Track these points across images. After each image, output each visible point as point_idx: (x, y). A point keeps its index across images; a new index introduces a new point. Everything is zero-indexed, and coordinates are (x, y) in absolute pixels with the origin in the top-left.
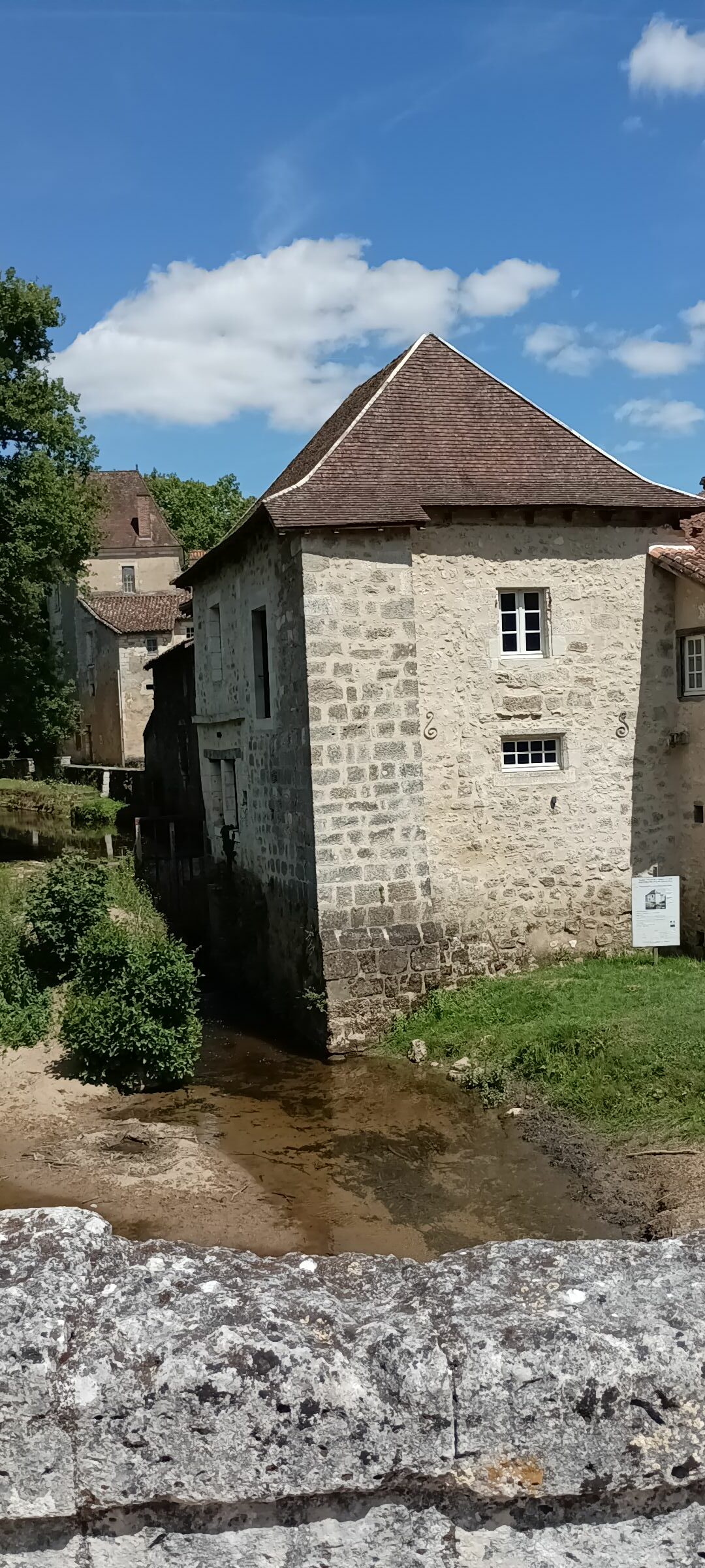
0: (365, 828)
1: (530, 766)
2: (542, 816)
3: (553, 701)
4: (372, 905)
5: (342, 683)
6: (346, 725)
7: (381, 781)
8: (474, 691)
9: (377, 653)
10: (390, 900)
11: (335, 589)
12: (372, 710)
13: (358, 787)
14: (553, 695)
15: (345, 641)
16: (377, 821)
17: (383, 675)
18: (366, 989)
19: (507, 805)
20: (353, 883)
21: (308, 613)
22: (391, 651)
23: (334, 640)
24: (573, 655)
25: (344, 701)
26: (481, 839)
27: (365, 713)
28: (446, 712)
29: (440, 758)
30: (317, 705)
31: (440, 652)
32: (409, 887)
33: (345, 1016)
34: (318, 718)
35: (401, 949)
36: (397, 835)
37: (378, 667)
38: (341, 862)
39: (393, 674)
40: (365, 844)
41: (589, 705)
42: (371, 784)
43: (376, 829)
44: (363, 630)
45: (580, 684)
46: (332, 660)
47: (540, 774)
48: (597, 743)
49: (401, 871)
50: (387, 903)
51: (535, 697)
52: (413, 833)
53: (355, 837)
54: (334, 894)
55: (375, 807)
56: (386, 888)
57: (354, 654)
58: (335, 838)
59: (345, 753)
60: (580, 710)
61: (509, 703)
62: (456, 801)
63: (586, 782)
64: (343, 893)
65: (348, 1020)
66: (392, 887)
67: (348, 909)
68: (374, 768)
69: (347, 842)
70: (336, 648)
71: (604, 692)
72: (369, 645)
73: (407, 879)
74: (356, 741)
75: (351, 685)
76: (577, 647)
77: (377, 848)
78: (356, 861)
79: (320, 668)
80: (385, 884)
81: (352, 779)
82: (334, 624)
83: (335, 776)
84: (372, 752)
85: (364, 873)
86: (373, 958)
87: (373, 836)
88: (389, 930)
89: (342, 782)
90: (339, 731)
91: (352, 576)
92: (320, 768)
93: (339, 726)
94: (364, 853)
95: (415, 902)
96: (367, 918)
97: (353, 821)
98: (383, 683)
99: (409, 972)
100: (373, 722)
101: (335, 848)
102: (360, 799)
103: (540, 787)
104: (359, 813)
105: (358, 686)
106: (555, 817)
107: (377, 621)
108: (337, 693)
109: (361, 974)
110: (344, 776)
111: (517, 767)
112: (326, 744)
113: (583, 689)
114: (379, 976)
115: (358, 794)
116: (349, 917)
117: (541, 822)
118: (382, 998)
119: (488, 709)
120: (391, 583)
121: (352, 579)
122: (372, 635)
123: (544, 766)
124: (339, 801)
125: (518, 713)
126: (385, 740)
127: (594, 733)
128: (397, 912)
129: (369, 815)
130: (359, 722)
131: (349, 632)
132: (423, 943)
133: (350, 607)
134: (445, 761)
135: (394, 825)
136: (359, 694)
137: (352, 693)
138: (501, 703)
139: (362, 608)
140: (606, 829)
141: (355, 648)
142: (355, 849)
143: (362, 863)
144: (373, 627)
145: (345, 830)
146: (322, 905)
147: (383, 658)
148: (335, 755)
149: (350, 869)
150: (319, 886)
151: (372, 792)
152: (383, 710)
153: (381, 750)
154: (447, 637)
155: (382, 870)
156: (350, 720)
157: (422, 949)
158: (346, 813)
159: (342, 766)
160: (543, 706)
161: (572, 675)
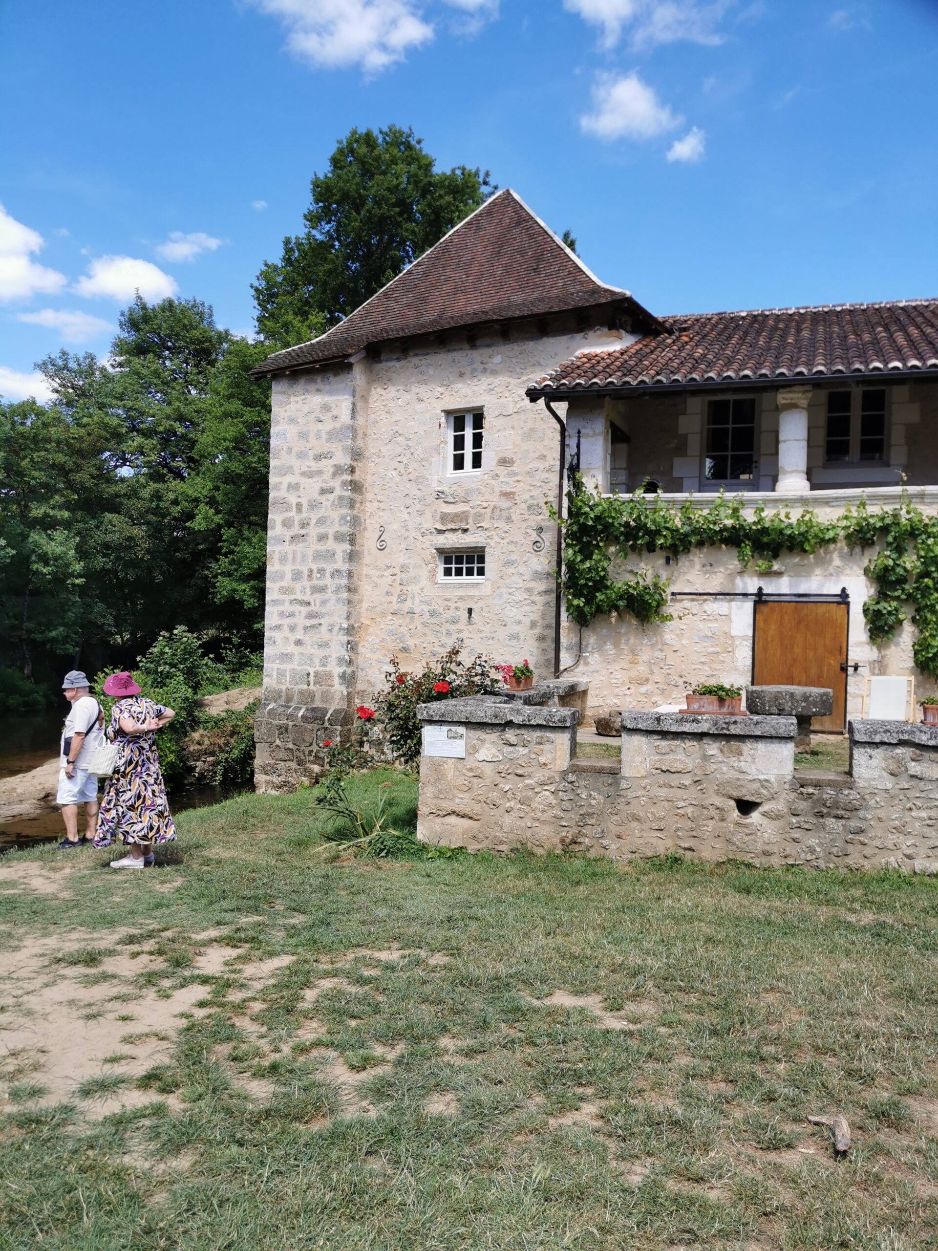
0: (301, 621)
1: (464, 579)
2: (460, 626)
3: (479, 516)
4: (300, 687)
5: (293, 500)
6: (293, 534)
7: (315, 582)
8: (418, 507)
9: (320, 472)
10: (314, 684)
11: (292, 421)
12: (313, 521)
13: (298, 586)
14: (479, 509)
15: (296, 463)
16: (310, 616)
17: (323, 492)
18: (281, 755)
19: (433, 613)
20: (288, 667)
21: (273, 442)
22: (331, 470)
23: (288, 463)
24: (502, 471)
25: (293, 513)
26: (411, 642)
27: (308, 524)
28: (395, 526)
29: (388, 567)
30: (274, 517)
31: (394, 473)
32: (329, 676)
33: (266, 774)
34: (273, 528)
35: (309, 726)
36: (324, 629)
37: (320, 485)
38: (281, 648)
39: (331, 491)
40: (299, 635)
41: (509, 519)
43: (309, 623)
44: (311, 454)
45: (503, 499)
46: (286, 480)
47: (461, 586)
48: (513, 557)
49: (324, 661)
50: (312, 687)
51: (464, 512)
52: (336, 629)
53: (292, 628)
54: (275, 673)
56: (312, 675)
57: (303, 474)
58: (278, 627)
59: (290, 557)
60: (501, 524)
61: (444, 518)
62: (395, 607)
63: (500, 596)
64: (281, 674)
65: (268, 778)
66: (317, 674)
67: (284, 688)
68: (311, 571)
69: (286, 631)
70: (289, 470)
71: (524, 506)
72: (315, 466)
73: (327, 669)
74: (300, 547)
75: (299, 500)
76: (504, 462)
77: (307, 638)
78: (292, 648)
79: (278, 487)
80: (312, 671)
81: (294, 580)
82: (290, 449)
83: (282, 576)
84: (310, 558)
85: (296, 659)
86: (286, 729)
87: (306, 628)
88: (307, 710)
89: (287, 582)
90: (288, 539)
91: (306, 408)
92: (272, 569)
94: (298, 642)
95: (333, 689)
96: (295, 698)
97: (291, 615)
98: (323, 499)
99: (315, 748)
100: (313, 531)
101: (279, 635)
102: (299, 596)
103: (461, 598)
104: (297, 608)
105: (304, 501)
107: (321, 446)
108: (289, 507)
109: (278, 742)
110: (289, 576)
111: (453, 579)
112: (277, 549)
113: (505, 503)
114: (290, 746)
115: (298, 592)
116: (284, 694)
117: (460, 631)
118: (293, 765)
119: (430, 523)
120: (335, 413)
121: (306, 411)
122: (319, 457)
123: (476, 578)
124: (284, 597)
125: (449, 527)
126: (321, 547)
127: (512, 547)
128: (318, 696)
129: (305, 610)
130: (303, 532)
131: (301, 456)
132: (327, 724)
133: (303, 435)
135: (322, 621)
136: (305, 508)
137: (299, 506)
138: (438, 518)
139: (312, 436)
141: (304, 469)
142: (293, 638)
143: (296, 650)
144: (318, 450)
145: (286, 622)
147: (325, 477)
148: (283, 559)
149: (287, 654)
150: (265, 665)
151: (308, 591)
152: (321, 521)
153: (318, 556)
154: (399, 459)
155: (311, 657)
156: (297, 530)
157: (326, 729)
158: (288, 607)
159: (288, 569)
160: (470, 520)
161: (497, 490)
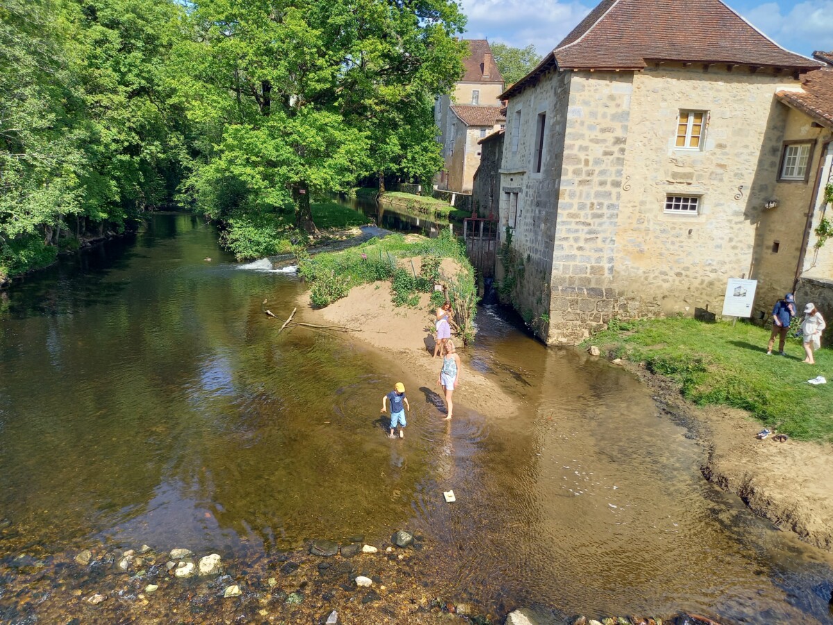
0: (583, 235)
1: (680, 211)
2: (681, 239)
3: (700, 176)
4: (580, 275)
5: (582, 156)
6: (580, 179)
7: (595, 211)
8: (655, 166)
9: (604, 141)
10: (591, 274)
11: (586, 103)
12: (597, 172)
13: (582, 213)
14: (701, 173)
15: (587, 133)
16: (590, 232)
17: (606, 153)
18: (570, 317)
19: (663, 231)
20: (572, 263)
21: (570, 116)
22: (613, 140)
23: (581, 132)
24: (718, 151)
25: (582, 166)
26: (645, 247)
27: (592, 174)
28: (637, 177)
29: (630, 202)
30: (567, 167)
31: (640, 144)
32: (602, 268)
33: (558, 329)
34: (566, 174)
35: (592, 300)
36: (599, 241)
37: (604, 149)
38: (566, 252)
39: (611, 154)
40: (581, 244)
41: (721, 180)
42: (589, 212)
43: (588, 236)
44: (598, 127)
45: (718, 168)
46: (578, 143)
47: (684, 216)
48: (722, 202)
49: (599, 259)
50: (588, 275)
51: (690, 173)
52: (608, 240)
53: (576, 240)
54: (561, 268)
55: (590, 224)
56: (589, 268)
57: (591, 141)
58: (566, 239)
59: (578, 194)
60: (716, 182)
61: (675, 175)
62: (635, 225)
63: (711, 223)
64: (566, 268)
65: (559, 331)
66: (592, 268)
67: (567, 276)
68: (592, 204)
69: (571, 241)
70: (582, 136)
71: (732, 173)
72: (601, 136)
73: (601, 265)
74: (585, 188)
75: (587, 157)
76: (720, 146)
77: (587, 246)
78: (575, 252)
79: (571, 147)
80: (589, 266)
81: (580, 209)
82: (582, 123)
83: (571, 205)
84: (593, 196)
85: (578, 258)
86: (577, 302)
87: (586, 240)
88: (587, 290)
89: (574, 210)
90: (576, 182)
92: (563, 201)
93: (577, 179)
94: (580, 248)
95: (603, 277)
96: (576, 282)
97: (577, 231)
98: (605, 158)
99: (595, 312)
100: (596, 179)
101: (565, 244)
102: (582, 220)
103: (684, 223)
104: (581, 227)
105: (591, 159)
106: (689, 240)
107: (607, 123)
108: (578, 161)
109: (569, 310)
110: (576, 206)
111: (673, 211)
112: (568, 188)
113: (720, 171)
114: (578, 311)
115: (582, 217)
116: (567, 280)
117: (681, 242)
118: (579, 323)
119: (662, 177)
120: (618, 101)
121: (597, 98)
122: (603, 131)
123: (688, 212)
124: (571, 219)
125: (678, 181)
126: (601, 189)
127: (721, 196)
128: (593, 281)
129: (586, 229)
130: (588, 178)
131: (591, 128)
132: (605, 298)
133: (593, 114)
134: (632, 204)
135: (598, 235)
136: (590, 163)
137: (587, 162)
138: (670, 174)
139: (599, 115)
140: (718, 250)
141: (593, 137)
142: (576, 245)
143: (578, 253)
144: (604, 126)
145: (572, 235)
146: (554, 272)
147: (607, 144)
148: (572, 195)
149: (571, 256)
150: (554, 262)
151: (590, 217)
152: (602, 173)
153: (598, 195)
154: (645, 135)
155: (589, 258)
156: (584, 177)
157: (603, 301)
158: (574, 226)
159: (575, 201)
160: (694, 178)
161: (715, 162)
